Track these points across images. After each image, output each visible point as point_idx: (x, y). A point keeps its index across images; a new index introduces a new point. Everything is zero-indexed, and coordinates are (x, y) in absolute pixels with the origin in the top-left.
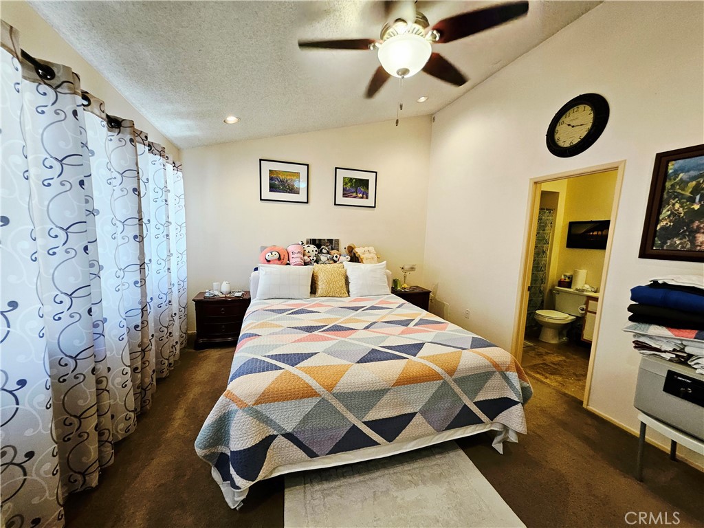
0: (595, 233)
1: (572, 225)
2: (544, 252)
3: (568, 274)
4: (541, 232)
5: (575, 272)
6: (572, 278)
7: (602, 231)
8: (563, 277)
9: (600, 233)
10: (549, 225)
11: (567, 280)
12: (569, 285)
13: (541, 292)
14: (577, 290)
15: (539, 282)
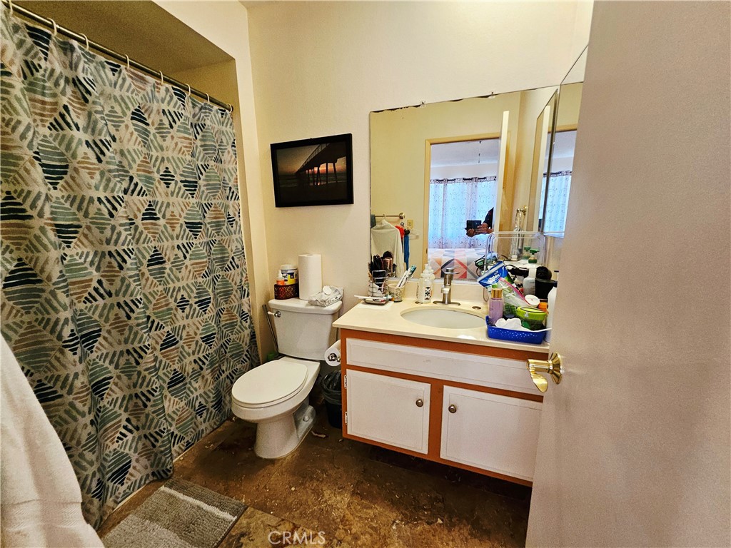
0: (323, 168)
1: (276, 149)
2: (231, 220)
3: (289, 267)
4: (212, 163)
5: (301, 260)
6: (297, 275)
7: (334, 162)
8: (281, 275)
9: (331, 166)
10: (229, 148)
11: (290, 281)
12: (294, 292)
13: (244, 316)
14: (311, 303)
15: (235, 295)
